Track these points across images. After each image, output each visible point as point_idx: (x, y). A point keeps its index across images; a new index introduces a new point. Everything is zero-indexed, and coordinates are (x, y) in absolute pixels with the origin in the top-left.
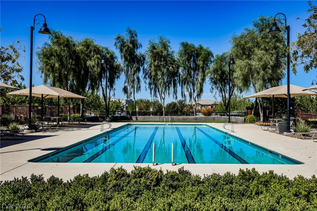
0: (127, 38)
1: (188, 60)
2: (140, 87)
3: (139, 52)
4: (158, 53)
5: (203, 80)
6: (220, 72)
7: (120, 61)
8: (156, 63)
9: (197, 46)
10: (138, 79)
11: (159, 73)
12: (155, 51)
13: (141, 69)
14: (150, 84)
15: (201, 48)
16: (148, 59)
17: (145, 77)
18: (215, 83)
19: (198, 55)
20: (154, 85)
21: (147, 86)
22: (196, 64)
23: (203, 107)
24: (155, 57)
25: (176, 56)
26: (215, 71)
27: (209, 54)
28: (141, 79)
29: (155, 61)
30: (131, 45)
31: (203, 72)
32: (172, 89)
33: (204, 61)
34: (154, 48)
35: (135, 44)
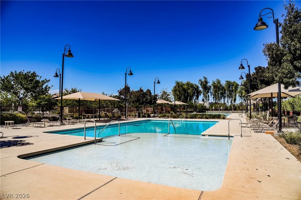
0: (203, 80)
1: (229, 87)
2: (209, 99)
4: (216, 86)
5: (235, 95)
7: (201, 89)
8: (215, 90)
9: (232, 81)
10: (208, 95)
11: (216, 93)
12: (214, 85)
13: (210, 91)
14: (213, 98)
15: (234, 82)
16: (212, 87)
17: (211, 95)
19: (233, 85)
20: (215, 97)
21: (212, 98)
24: (215, 87)
25: (224, 85)
28: (210, 96)
29: (214, 89)
31: (235, 92)
33: (235, 88)
34: (214, 83)
35: (206, 82)
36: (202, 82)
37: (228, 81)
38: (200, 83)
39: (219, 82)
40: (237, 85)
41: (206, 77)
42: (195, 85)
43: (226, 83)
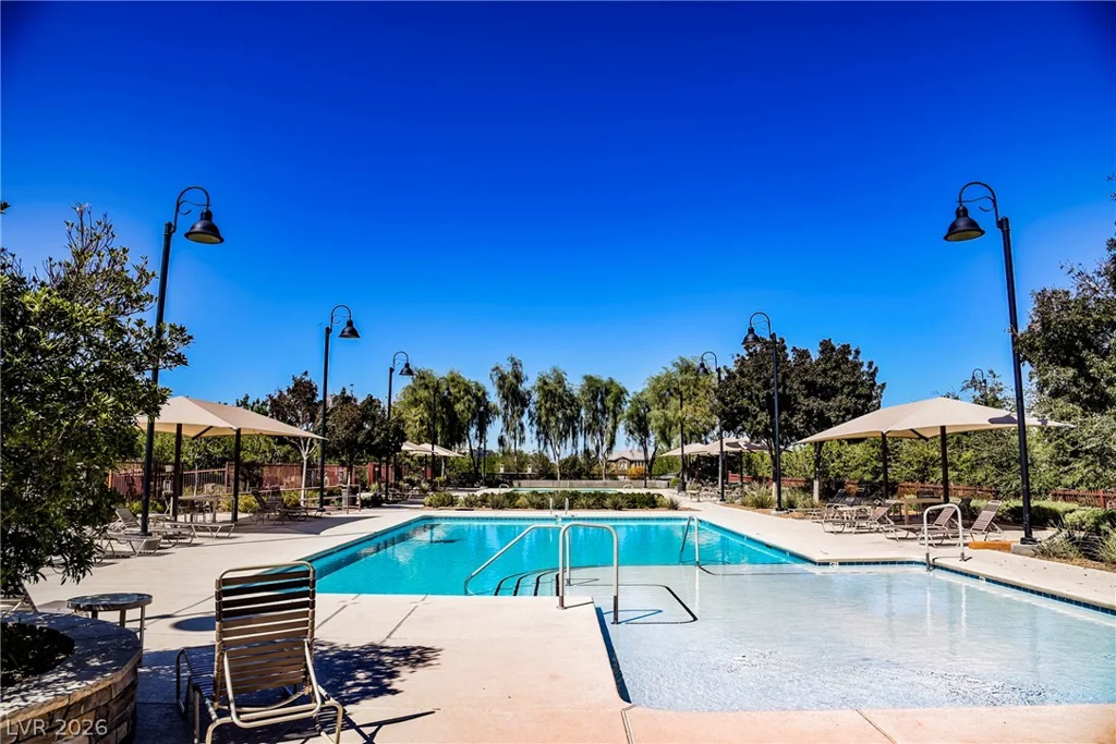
0: (507, 369)
1: (594, 399)
2: (524, 438)
3: (525, 386)
4: (550, 391)
5: (615, 428)
6: (636, 419)
7: (494, 398)
8: (548, 405)
9: (605, 379)
10: (521, 425)
11: (552, 419)
12: (546, 388)
13: (526, 411)
14: (538, 433)
15: (612, 382)
16: (535, 397)
17: (531, 424)
18: (631, 432)
19: (608, 392)
20: (544, 433)
21: (534, 435)
22: (604, 406)
23: (633, 466)
24: (547, 395)
25: (576, 393)
26: (631, 417)
27: (622, 392)
28: (526, 426)
29: (546, 402)
30: (514, 381)
31: (615, 416)
32: (570, 440)
33: (615, 403)
34: (545, 383)
35: (518, 377)
36: (503, 378)
37: (591, 378)
38: (496, 379)
39: (560, 381)
40: (622, 393)
41: (518, 358)
42: (477, 384)
43: (584, 382)
